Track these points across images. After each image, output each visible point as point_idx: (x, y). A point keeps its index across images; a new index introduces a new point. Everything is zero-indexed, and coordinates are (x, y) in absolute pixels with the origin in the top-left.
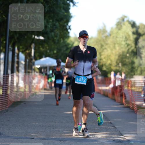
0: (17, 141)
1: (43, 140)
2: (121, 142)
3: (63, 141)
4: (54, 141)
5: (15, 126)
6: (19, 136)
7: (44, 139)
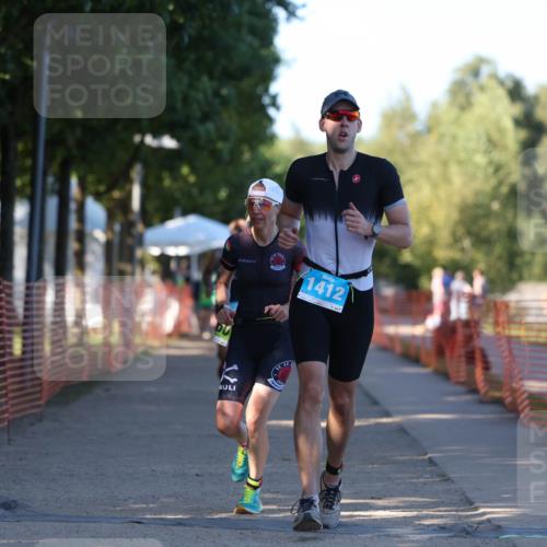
0: (78, 532)
1: (174, 528)
2: (468, 533)
3: (249, 532)
4: (215, 531)
5: (71, 475)
6: (85, 514)
7: (179, 523)
